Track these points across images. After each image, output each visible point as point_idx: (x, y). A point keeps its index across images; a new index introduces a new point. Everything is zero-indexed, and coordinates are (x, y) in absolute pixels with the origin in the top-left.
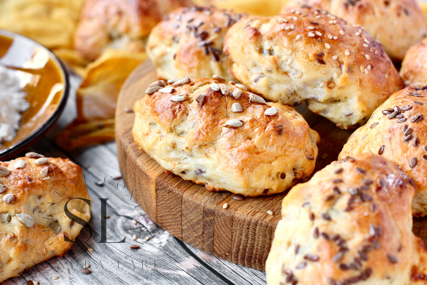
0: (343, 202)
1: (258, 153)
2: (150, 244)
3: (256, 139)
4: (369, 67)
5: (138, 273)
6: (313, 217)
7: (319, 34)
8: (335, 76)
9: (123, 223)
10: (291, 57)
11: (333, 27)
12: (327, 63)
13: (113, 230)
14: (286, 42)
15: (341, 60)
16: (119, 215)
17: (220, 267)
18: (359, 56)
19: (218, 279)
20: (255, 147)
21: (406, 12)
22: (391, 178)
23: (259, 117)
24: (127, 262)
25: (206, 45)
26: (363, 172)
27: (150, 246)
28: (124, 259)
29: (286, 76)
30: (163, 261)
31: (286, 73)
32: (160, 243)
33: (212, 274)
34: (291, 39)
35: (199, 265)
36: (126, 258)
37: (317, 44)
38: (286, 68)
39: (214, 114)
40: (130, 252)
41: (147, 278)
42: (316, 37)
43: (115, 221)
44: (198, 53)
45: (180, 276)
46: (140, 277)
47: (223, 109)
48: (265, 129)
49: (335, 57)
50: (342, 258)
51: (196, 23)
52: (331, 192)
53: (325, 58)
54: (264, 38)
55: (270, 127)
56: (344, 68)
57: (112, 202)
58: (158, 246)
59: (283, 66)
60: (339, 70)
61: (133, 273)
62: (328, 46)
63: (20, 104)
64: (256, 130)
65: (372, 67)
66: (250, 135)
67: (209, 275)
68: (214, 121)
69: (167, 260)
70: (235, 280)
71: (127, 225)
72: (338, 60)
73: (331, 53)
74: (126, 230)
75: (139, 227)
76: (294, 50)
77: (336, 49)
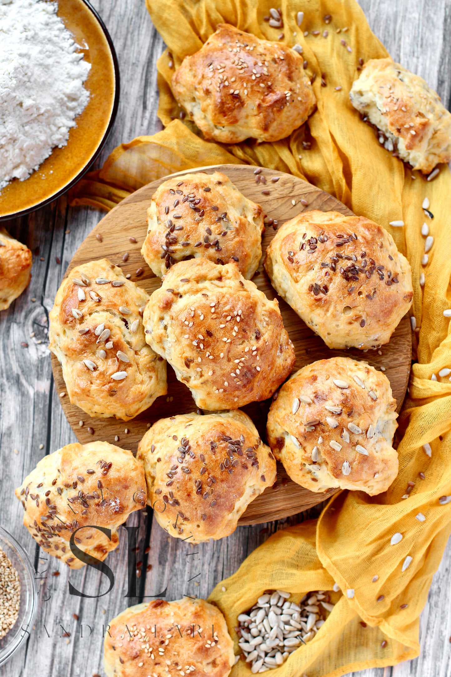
0: (73, 493)
1: (88, 396)
2: (37, 349)
3: (94, 387)
4: (221, 390)
5: (7, 370)
6: (54, 483)
7: (202, 346)
8: (193, 378)
9: (38, 314)
10: (173, 344)
11: (222, 344)
12: (191, 368)
13: (26, 317)
14: (178, 331)
15: (203, 373)
16: (42, 304)
17: (57, 404)
18: (219, 379)
19: (47, 414)
20: (89, 391)
21: (362, 324)
22: (116, 502)
23: (108, 373)
24: (8, 354)
25: (166, 252)
26: (100, 486)
27: (35, 350)
28: (9, 349)
29: (162, 350)
30: (31, 370)
31: (164, 348)
32: (44, 353)
33: (47, 407)
34: (183, 333)
35: (47, 393)
36: (12, 350)
37: (195, 352)
38: (166, 347)
39: (85, 346)
40: (18, 347)
41: (8, 379)
42: (198, 347)
43: (35, 308)
44: (158, 252)
45: (28, 392)
46: (4, 375)
47: (94, 347)
48: (104, 385)
49: (199, 370)
50: (46, 520)
51: (178, 224)
52: (71, 483)
53: (192, 365)
54: (169, 313)
55: (107, 386)
56: (201, 380)
57: (49, 287)
58: (40, 354)
59: (165, 343)
60: (198, 377)
61: (3, 368)
62: (199, 360)
63: (60, 139)
64: (98, 382)
65: (225, 391)
66: (93, 381)
67: (44, 406)
68: (82, 350)
69: (34, 372)
70: (55, 423)
71: (39, 318)
72: (201, 372)
73: (198, 365)
74: (35, 322)
75: (45, 327)
76: (178, 341)
77: (205, 365)
